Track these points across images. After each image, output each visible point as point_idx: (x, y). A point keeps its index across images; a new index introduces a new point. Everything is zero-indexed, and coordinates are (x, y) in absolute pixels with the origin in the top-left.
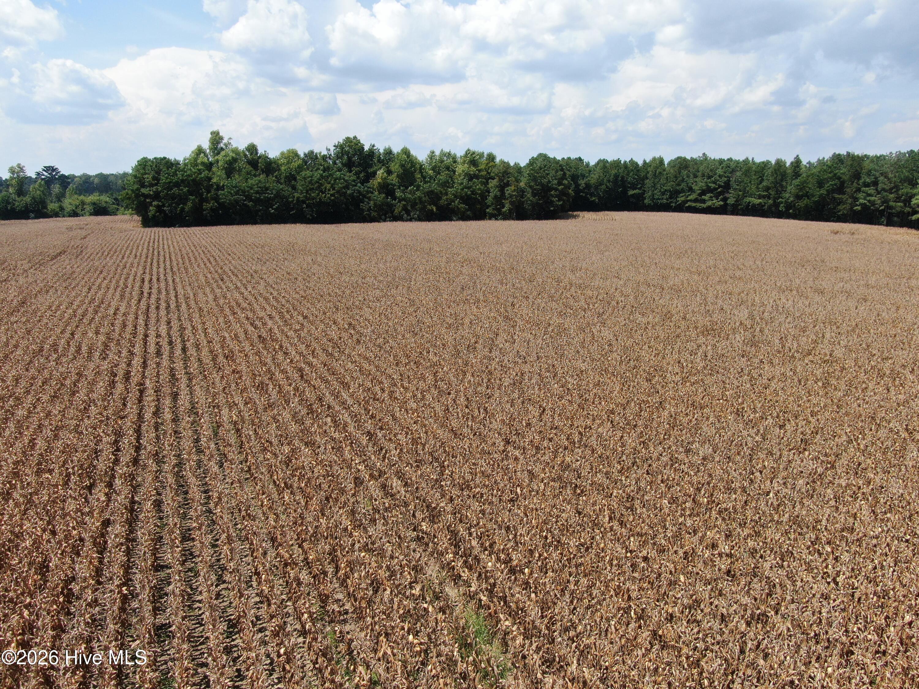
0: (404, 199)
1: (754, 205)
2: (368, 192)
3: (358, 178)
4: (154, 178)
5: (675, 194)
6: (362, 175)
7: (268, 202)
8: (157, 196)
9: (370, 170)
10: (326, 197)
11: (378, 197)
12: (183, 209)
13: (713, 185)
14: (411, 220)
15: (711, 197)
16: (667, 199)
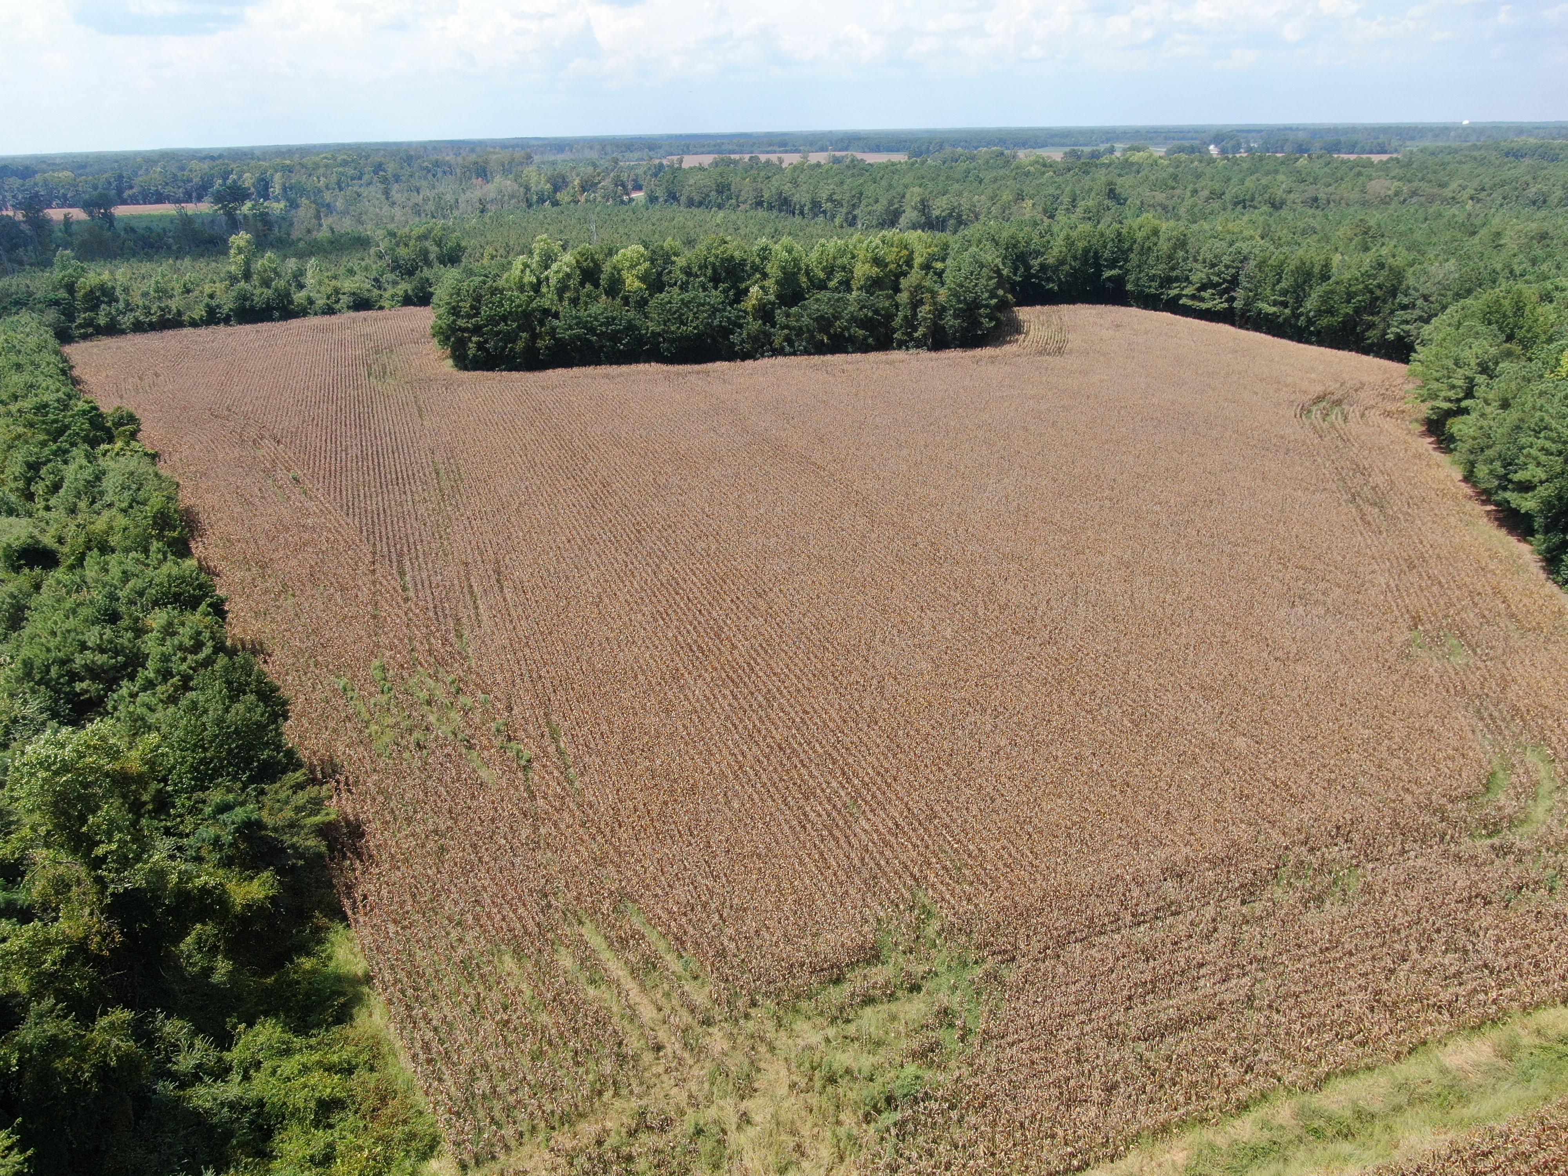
0: (787, 327)
1: (1267, 314)
2: (739, 317)
3: (727, 297)
4: (472, 307)
5: (1167, 282)
6: (731, 293)
7: (615, 337)
8: (477, 330)
9: (743, 286)
10: (688, 329)
11: (754, 325)
12: (512, 349)
13: (1215, 279)
14: (794, 354)
15: (1213, 294)
16: (1156, 289)
